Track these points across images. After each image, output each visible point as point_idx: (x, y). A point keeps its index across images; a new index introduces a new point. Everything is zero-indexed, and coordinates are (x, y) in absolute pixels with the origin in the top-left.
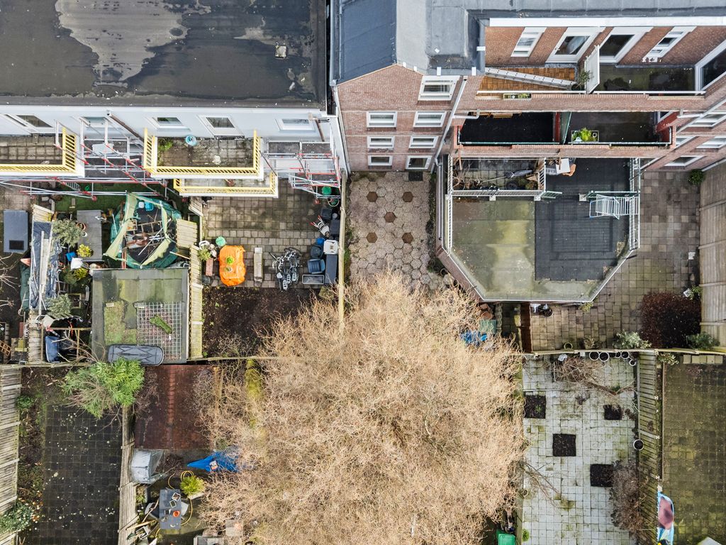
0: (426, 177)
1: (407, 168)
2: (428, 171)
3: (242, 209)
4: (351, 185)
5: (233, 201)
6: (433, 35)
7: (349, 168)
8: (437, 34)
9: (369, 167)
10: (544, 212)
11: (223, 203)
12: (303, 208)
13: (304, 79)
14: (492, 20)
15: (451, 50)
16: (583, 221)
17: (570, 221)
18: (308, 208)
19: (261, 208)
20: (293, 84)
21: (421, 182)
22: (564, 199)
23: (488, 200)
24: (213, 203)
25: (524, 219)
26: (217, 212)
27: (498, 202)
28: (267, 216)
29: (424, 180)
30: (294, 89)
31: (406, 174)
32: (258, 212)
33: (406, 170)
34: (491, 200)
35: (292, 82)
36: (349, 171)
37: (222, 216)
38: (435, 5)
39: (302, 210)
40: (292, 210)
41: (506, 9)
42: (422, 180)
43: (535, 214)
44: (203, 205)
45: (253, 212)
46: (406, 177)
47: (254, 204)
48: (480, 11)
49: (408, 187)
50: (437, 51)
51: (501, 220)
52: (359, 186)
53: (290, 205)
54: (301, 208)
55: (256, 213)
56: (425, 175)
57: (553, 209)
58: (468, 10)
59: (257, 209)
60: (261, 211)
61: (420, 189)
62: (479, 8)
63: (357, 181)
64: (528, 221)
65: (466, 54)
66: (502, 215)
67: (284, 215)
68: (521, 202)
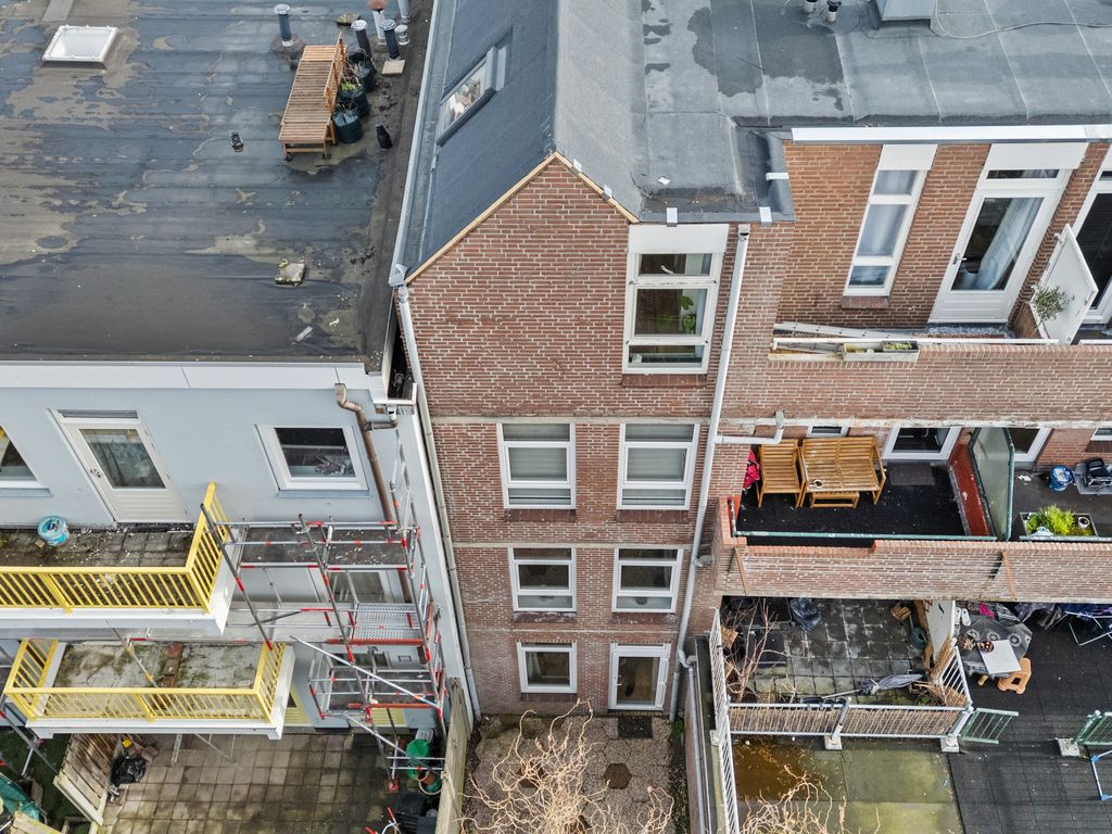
0: (661, 729)
1: (613, 704)
2: (663, 715)
3: (206, 806)
4: (481, 746)
5: (186, 787)
6: (651, 154)
7: (476, 701)
8: (663, 153)
9: (524, 696)
10: (976, 782)
11: (160, 792)
12: (357, 803)
13: (337, 321)
14: (794, 130)
15: (700, 177)
16: (1087, 809)
17: (1053, 809)
18: (369, 803)
19: (252, 802)
20: (309, 330)
21: (650, 741)
22: (1019, 750)
23: (823, 747)
24: (137, 792)
25: (927, 800)
26: (141, 813)
27: (849, 755)
28: (266, 823)
29: (656, 737)
30: (306, 340)
31: (613, 722)
32: (243, 814)
33: (611, 713)
34: (829, 745)
35: (304, 326)
36: (478, 713)
37: (151, 824)
38: (653, 110)
39: (354, 808)
40: (328, 809)
41: (829, 115)
42: (650, 736)
43: (954, 788)
44: (109, 795)
45: (230, 813)
46: (612, 727)
47: (237, 793)
48: (765, 119)
49: (618, 752)
50: (665, 182)
51: (867, 801)
52: (498, 750)
53: (326, 795)
54: (351, 802)
55: (236, 817)
56: (656, 723)
57: (998, 774)
58: (735, 119)
59: (241, 806)
60: (251, 811)
61: (646, 757)
62: (762, 114)
63: (494, 736)
64: (938, 807)
65: (739, 188)
66: (866, 787)
67: (306, 819)
68: (910, 755)
